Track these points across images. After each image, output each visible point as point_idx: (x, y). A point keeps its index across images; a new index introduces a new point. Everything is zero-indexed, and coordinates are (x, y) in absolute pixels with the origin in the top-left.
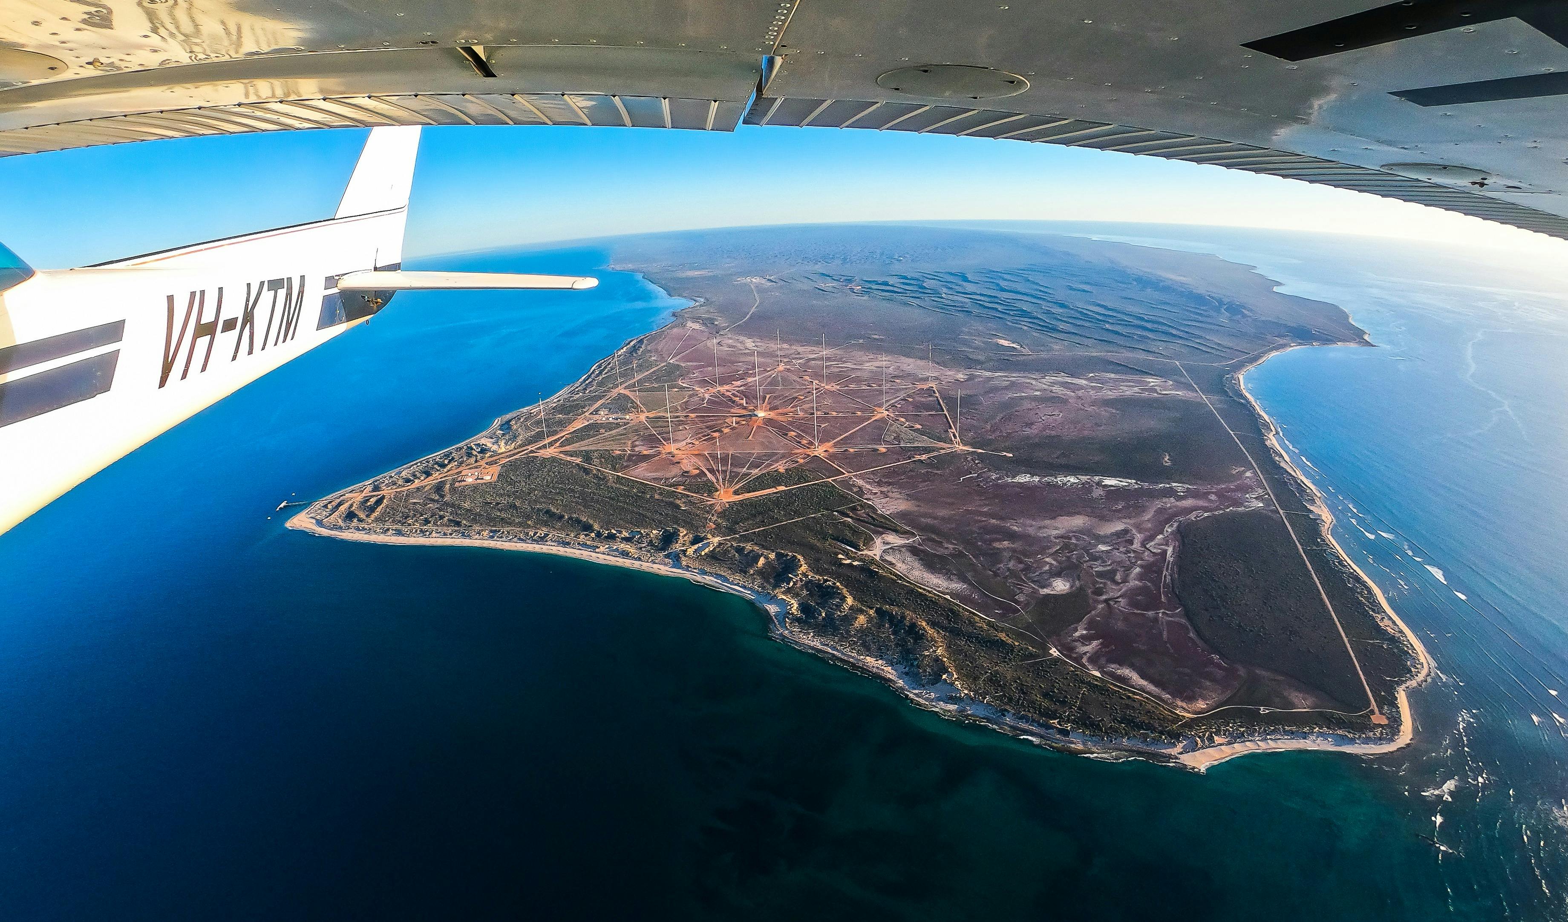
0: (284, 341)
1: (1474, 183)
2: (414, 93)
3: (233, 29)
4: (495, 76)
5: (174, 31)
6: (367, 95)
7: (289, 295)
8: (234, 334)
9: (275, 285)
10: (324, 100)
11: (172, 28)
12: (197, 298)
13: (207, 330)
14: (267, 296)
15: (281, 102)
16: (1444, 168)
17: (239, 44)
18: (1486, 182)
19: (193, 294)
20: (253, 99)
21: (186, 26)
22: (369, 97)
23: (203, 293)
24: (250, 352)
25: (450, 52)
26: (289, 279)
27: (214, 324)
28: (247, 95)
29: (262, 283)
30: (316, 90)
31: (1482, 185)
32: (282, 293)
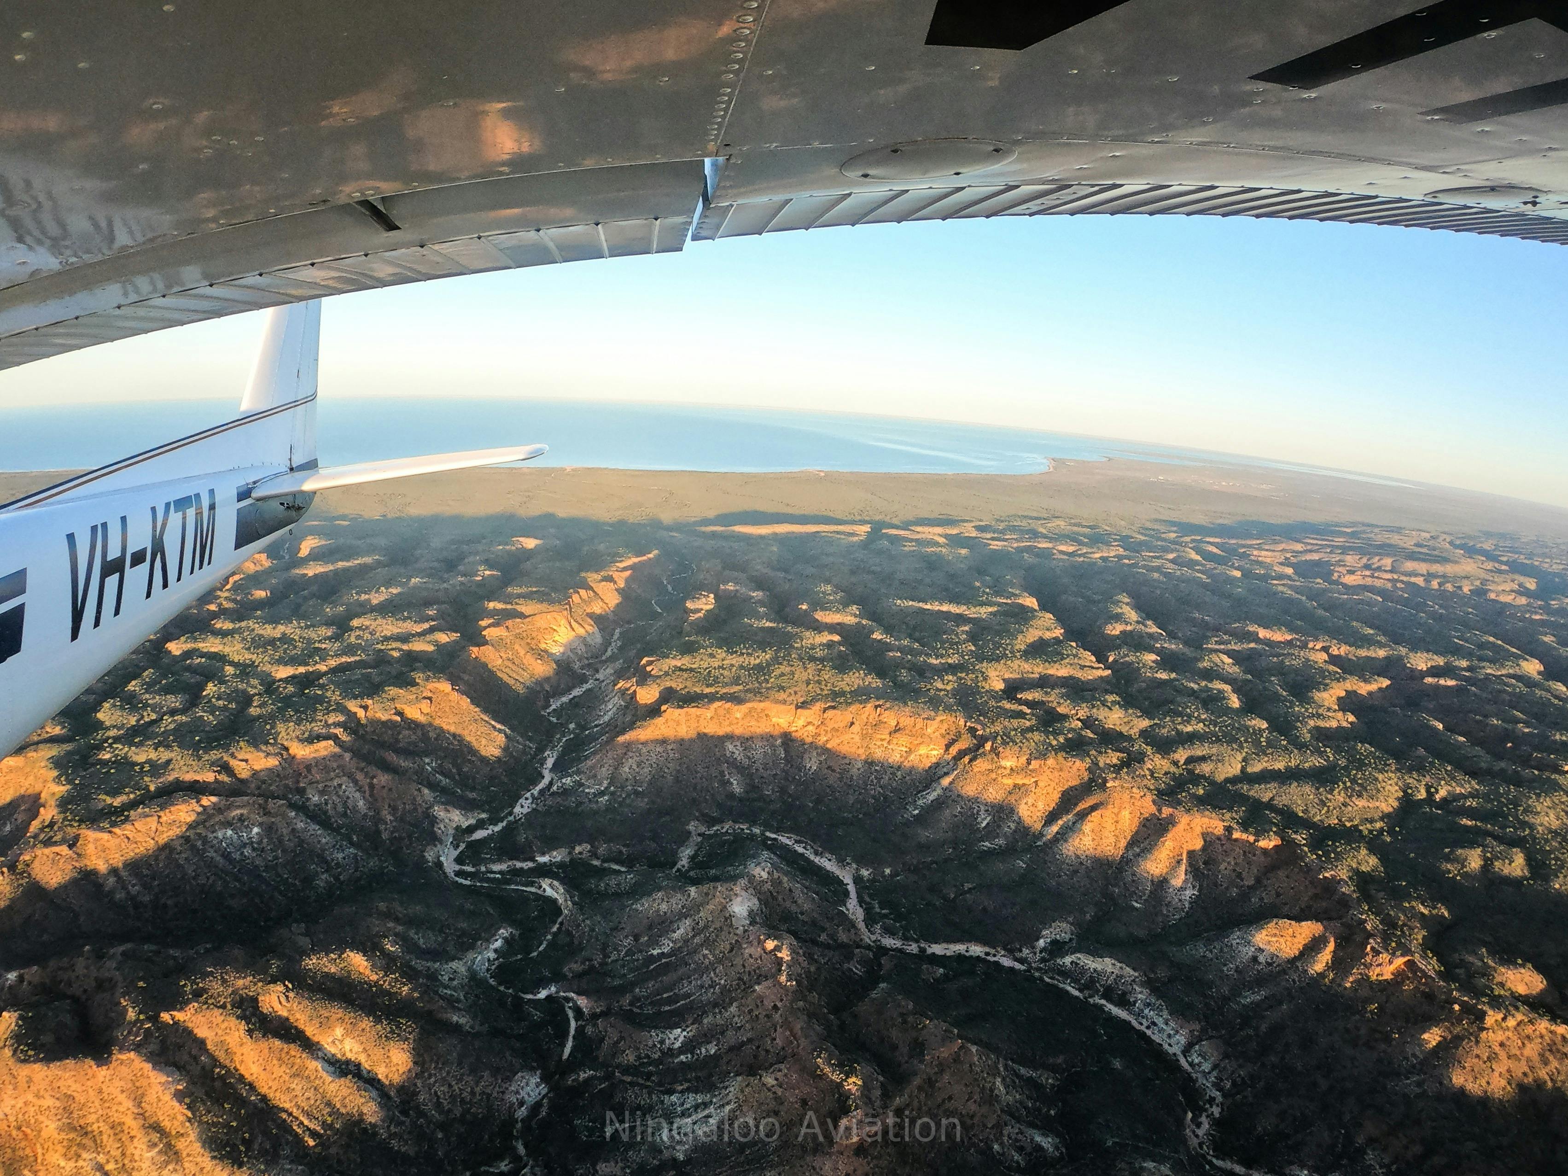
0: (201, 568)
1: (1525, 203)
2: (310, 262)
3: (104, 224)
4: (399, 228)
5: (41, 237)
6: (258, 272)
7: (199, 514)
8: (145, 567)
9: (182, 504)
10: (211, 285)
11: (36, 233)
12: (100, 531)
13: (114, 567)
14: (175, 518)
15: (164, 296)
16: (1492, 189)
17: (111, 239)
18: (1538, 200)
19: (94, 529)
20: (133, 297)
21: (53, 229)
22: (261, 275)
23: (104, 525)
24: (165, 585)
25: (345, 209)
26: (197, 496)
27: (121, 560)
28: (126, 294)
29: (168, 505)
30: (199, 276)
31: (1535, 204)
32: (191, 512)
